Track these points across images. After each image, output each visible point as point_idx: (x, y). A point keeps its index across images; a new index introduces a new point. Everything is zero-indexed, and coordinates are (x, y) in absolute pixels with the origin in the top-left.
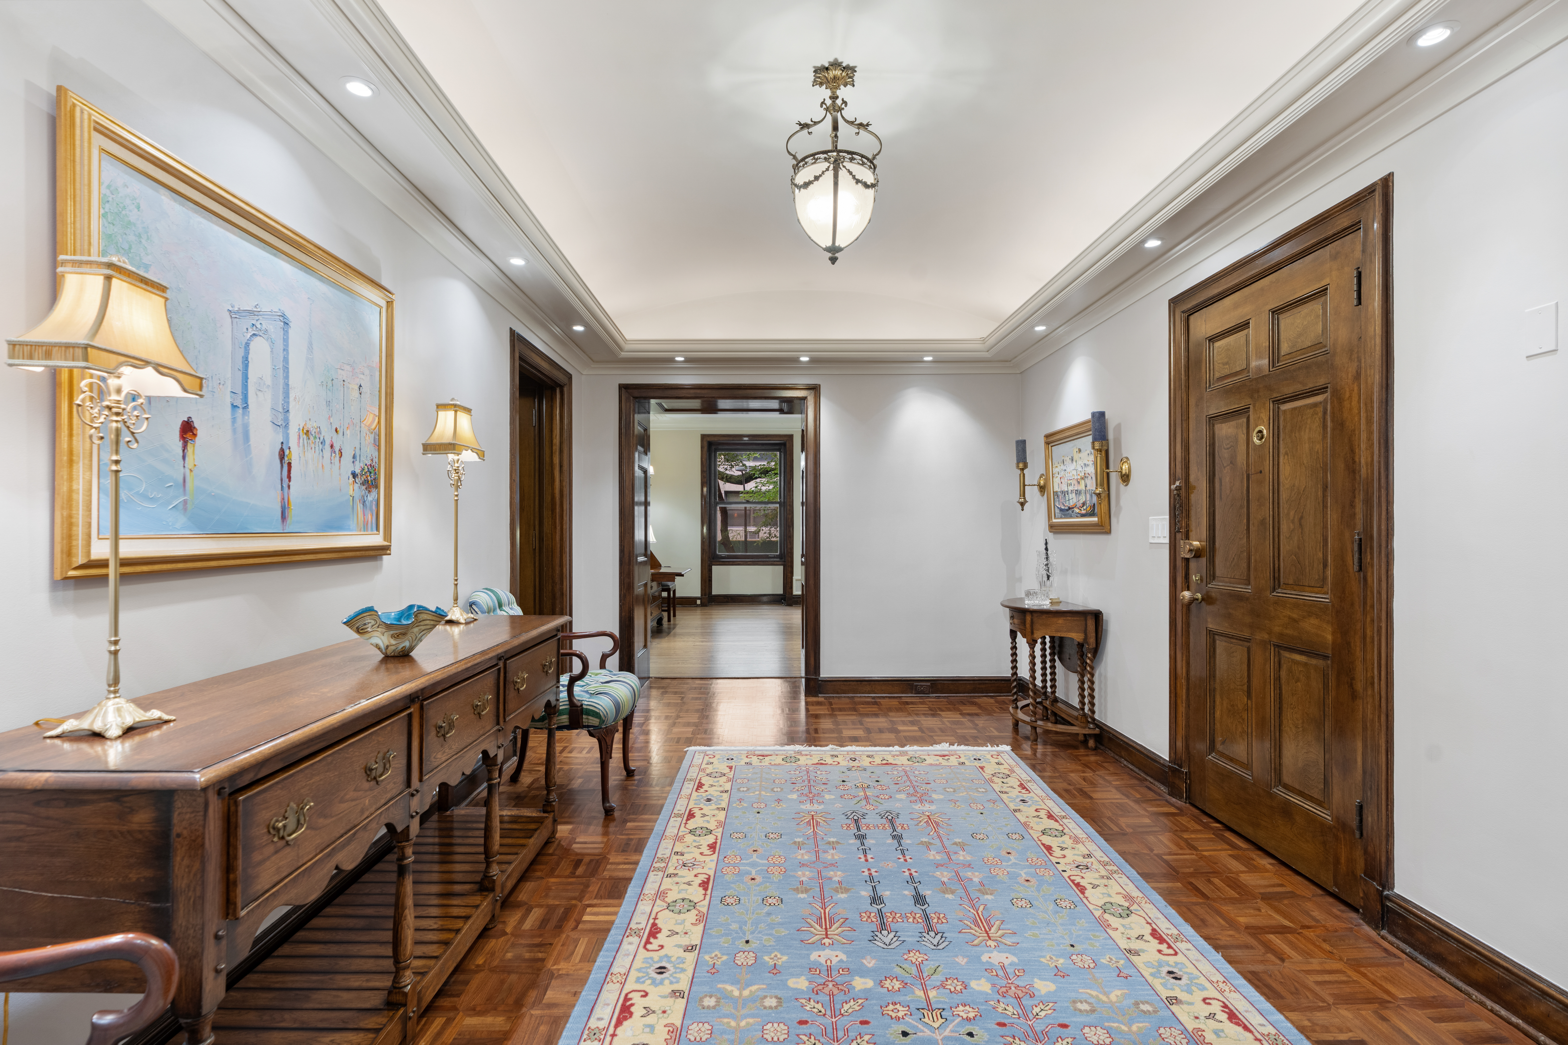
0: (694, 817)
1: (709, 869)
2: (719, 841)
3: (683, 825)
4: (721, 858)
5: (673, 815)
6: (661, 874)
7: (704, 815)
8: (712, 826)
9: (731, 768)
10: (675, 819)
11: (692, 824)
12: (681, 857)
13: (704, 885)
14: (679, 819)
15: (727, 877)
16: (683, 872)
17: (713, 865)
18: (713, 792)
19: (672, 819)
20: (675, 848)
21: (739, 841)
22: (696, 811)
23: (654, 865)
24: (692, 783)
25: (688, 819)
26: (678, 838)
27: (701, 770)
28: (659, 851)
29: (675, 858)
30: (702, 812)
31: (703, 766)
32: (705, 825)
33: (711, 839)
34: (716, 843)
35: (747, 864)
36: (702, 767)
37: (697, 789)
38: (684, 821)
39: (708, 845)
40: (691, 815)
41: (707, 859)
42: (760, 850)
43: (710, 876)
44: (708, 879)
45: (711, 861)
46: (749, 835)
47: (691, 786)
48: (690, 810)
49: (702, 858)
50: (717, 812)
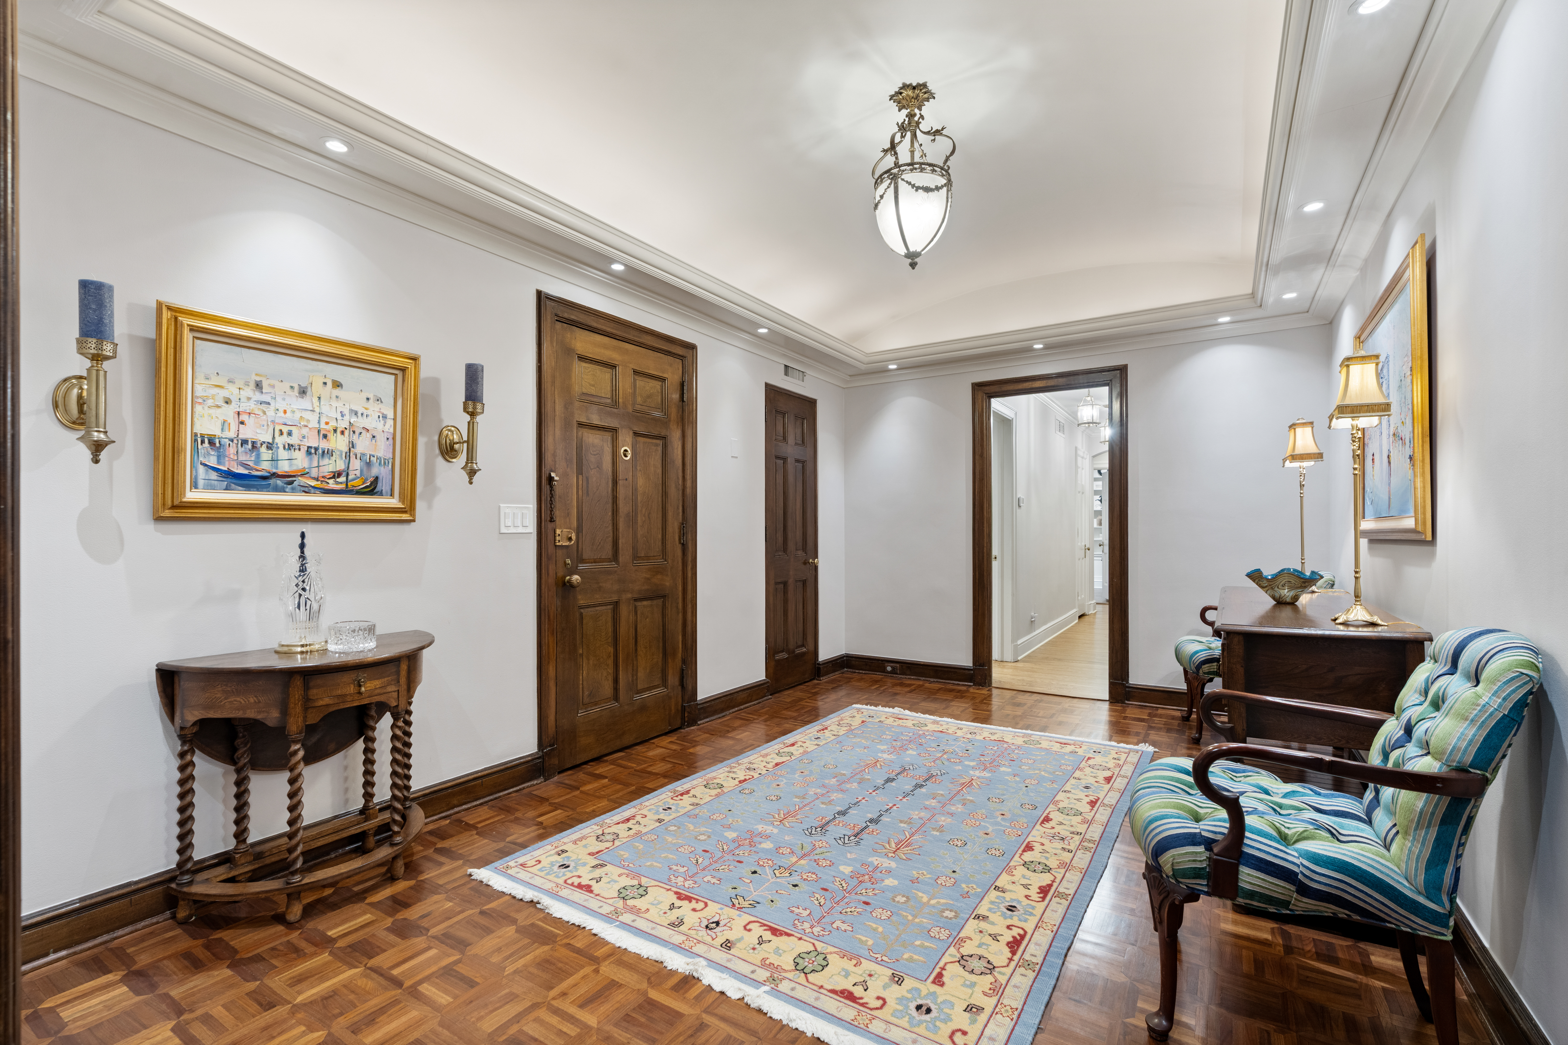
0: (1040, 888)
1: (1038, 830)
2: (1020, 851)
3: (1058, 880)
4: (1023, 837)
5: (1070, 898)
6: (1087, 837)
7: (1026, 886)
8: (1021, 871)
9: (939, 980)
10: (1067, 892)
11: (1046, 879)
12: (1064, 846)
13: (1047, 819)
14: (1061, 890)
15: (1025, 820)
16: (1064, 834)
17: (1034, 832)
18: (998, 923)
19: (1072, 892)
20: (1071, 857)
21: (997, 847)
22: (1035, 896)
23: (1094, 846)
24: (1027, 956)
25: (1050, 886)
26: (1067, 866)
27: (997, 990)
28: (1090, 858)
29: (1072, 847)
30: (1027, 892)
31: (988, 1003)
32: (1029, 873)
33: (1028, 856)
34: (1024, 851)
35: (1002, 826)
36: (994, 1000)
37: (1023, 937)
38: (1055, 885)
39: (1033, 850)
40: (1044, 891)
41: (1038, 839)
42: (981, 834)
43: (1041, 824)
44: (1042, 822)
45: (1035, 837)
46: (984, 850)
47: (1032, 948)
48: (1043, 899)
49: (1042, 840)
50: (1007, 887)
